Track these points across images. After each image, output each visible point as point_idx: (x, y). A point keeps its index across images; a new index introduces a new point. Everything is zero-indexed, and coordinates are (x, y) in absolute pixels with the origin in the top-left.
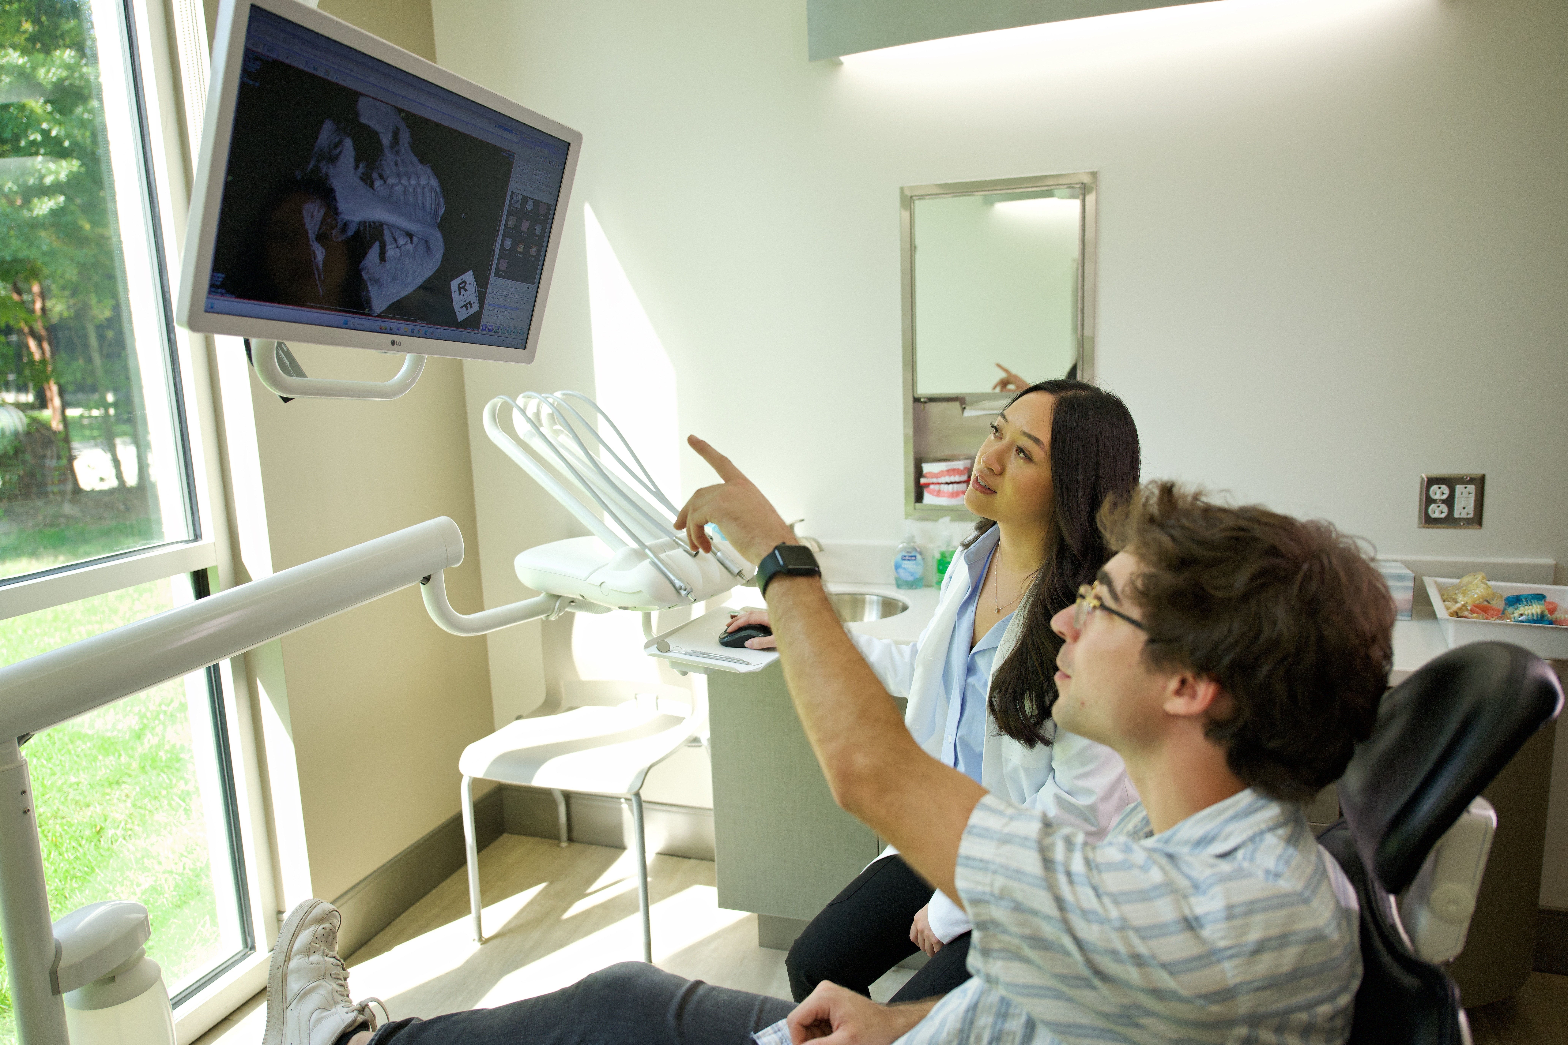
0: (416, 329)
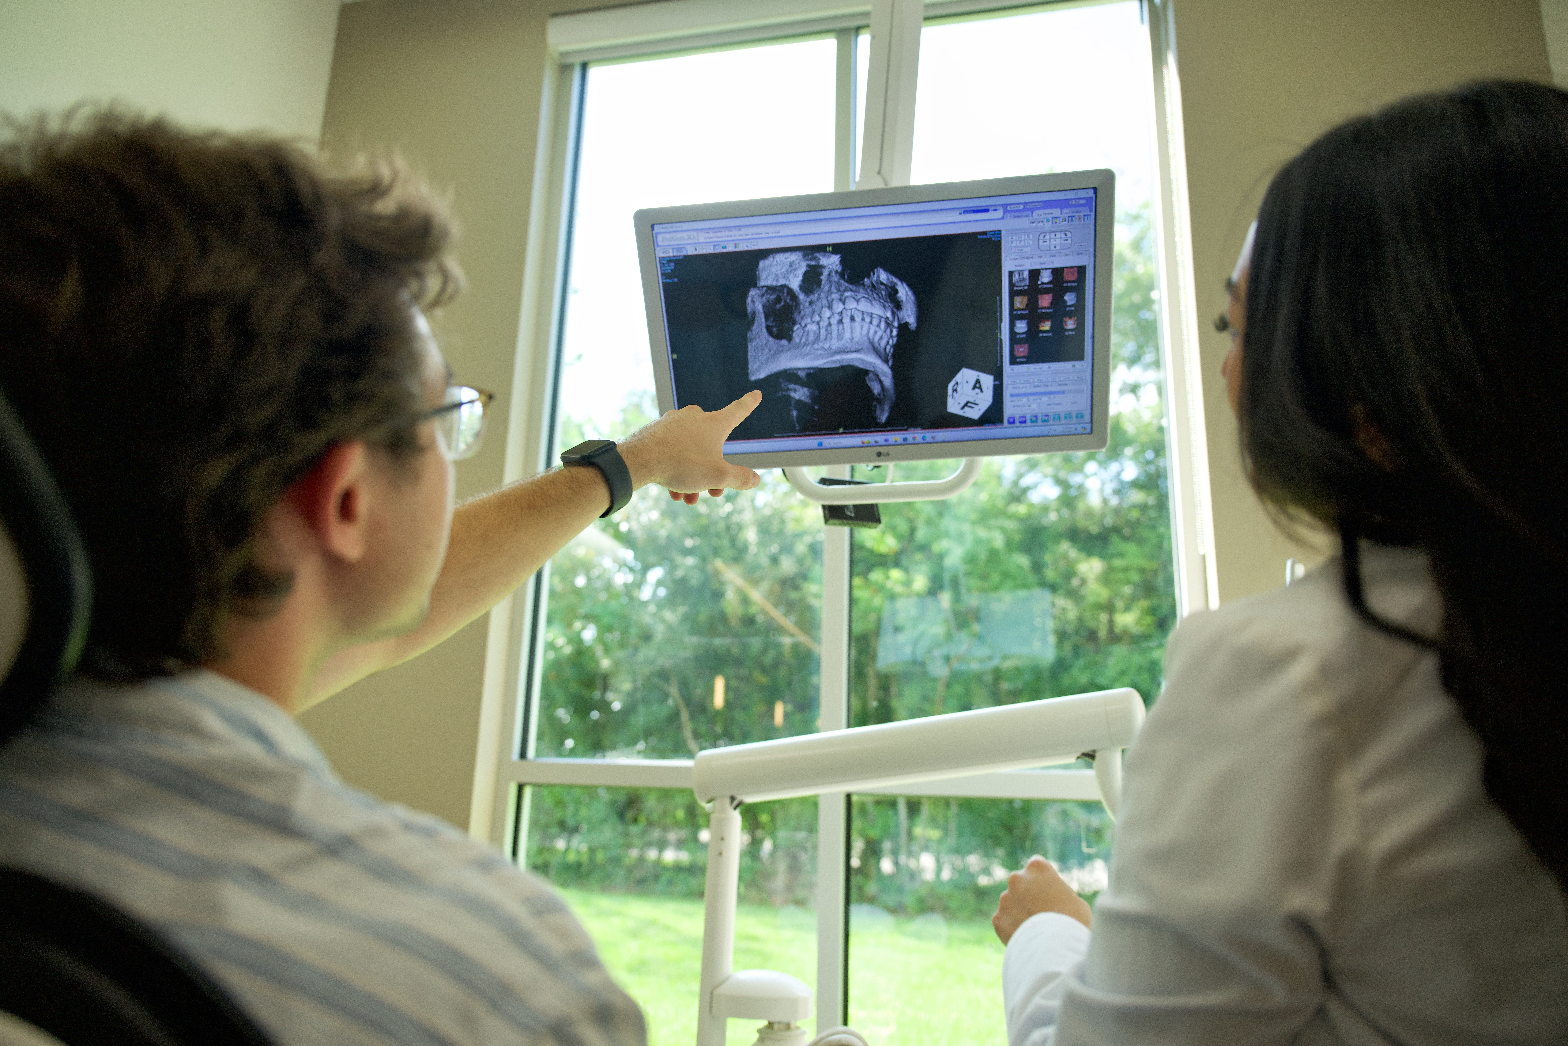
0: (910, 436)
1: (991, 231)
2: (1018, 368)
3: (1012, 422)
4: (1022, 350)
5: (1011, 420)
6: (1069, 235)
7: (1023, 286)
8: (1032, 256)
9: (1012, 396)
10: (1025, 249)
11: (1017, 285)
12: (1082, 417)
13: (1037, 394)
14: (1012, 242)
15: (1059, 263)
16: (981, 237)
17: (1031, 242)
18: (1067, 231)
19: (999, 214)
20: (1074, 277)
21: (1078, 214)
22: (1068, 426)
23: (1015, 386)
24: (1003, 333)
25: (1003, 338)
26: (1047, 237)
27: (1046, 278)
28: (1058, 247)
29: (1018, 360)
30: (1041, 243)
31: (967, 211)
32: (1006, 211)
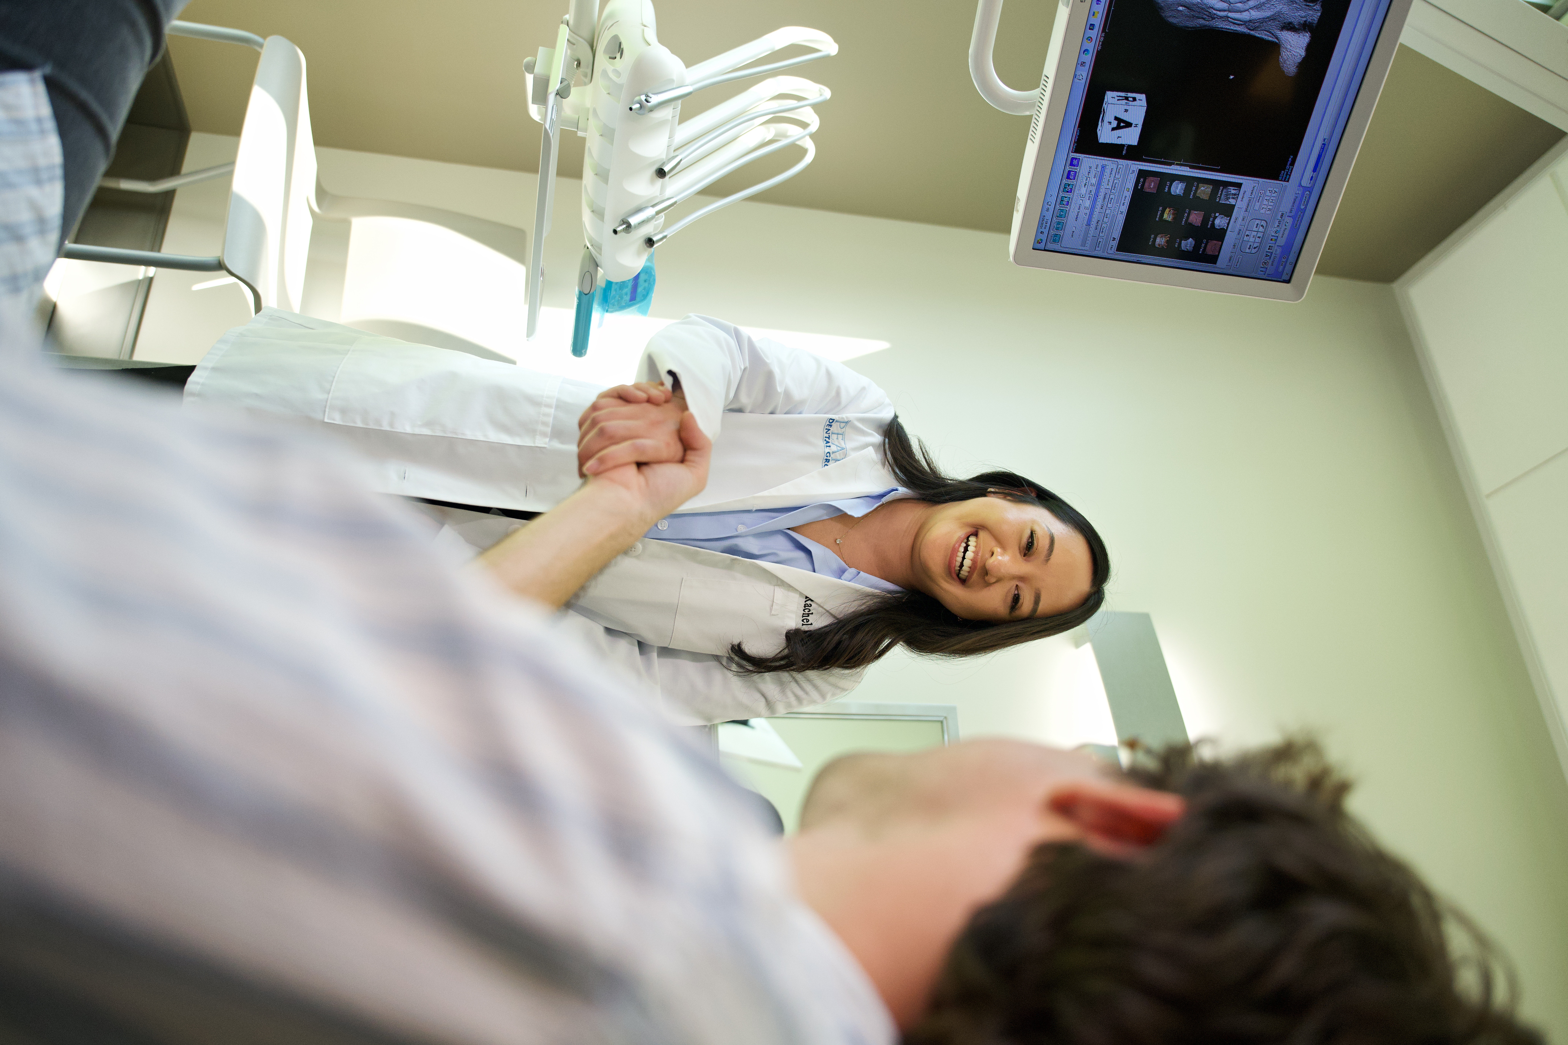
0: (1094, 34)
1: (1292, 169)
2: (1133, 178)
3: (1073, 162)
4: (1151, 186)
5: (1075, 162)
6: (1254, 251)
7: (1220, 197)
8: (1248, 211)
9: (1103, 167)
10: (1258, 204)
11: (1224, 191)
12: (1054, 241)
13: (1097, 195)
14: (1271, 191)
15: (1230, 238)
16: (1290, 159)
17: (1262, 211)
18: (1258, 249)
19: (1306, 182)
20: (1209, 251)
21: (1270, 263)
22: (1048, 225)
23: (1113, 173)
24: (1178, 167)
25: (1172, 167)
26: (1261, 229)
27: (1220, 222)
28: (1246, 238)
29: (1142, 180)
30: (1257, 222)
31: (1324, 147)
32: (1305, 189)
